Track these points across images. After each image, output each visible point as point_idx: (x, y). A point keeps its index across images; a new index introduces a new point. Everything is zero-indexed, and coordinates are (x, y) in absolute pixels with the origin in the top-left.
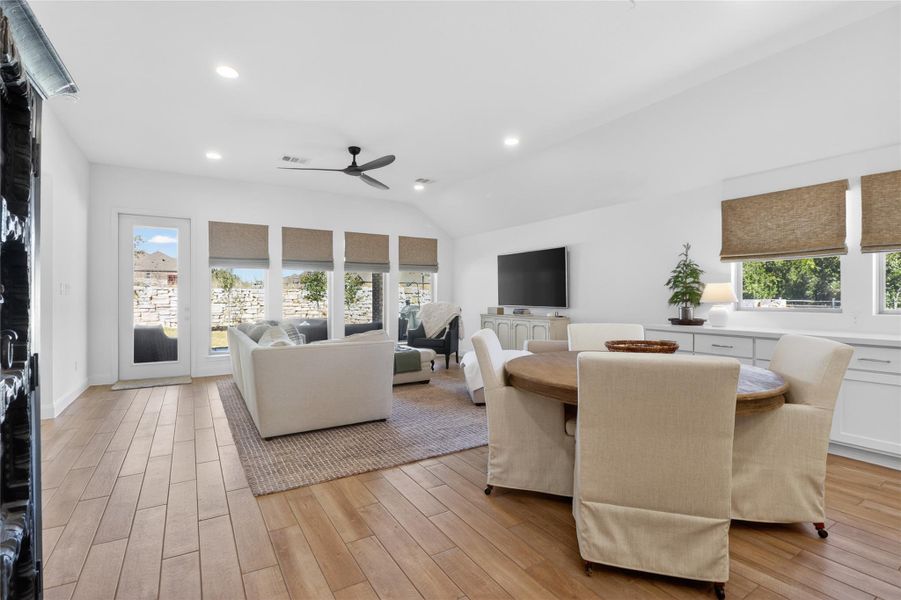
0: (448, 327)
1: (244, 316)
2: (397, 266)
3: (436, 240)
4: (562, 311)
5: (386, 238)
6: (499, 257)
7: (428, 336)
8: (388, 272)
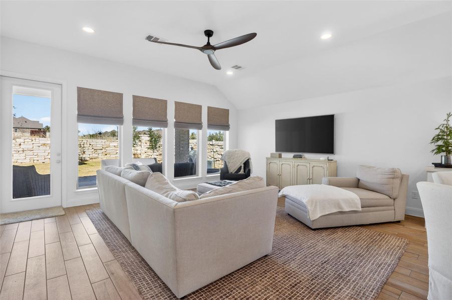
0: (243, 166)
1: (84, 156)
2: (207, 126)
3: (228, 110)
4: (331, 156)
5: (200, 107)
6: (276, 121)
7: (230, 172)
8: (201, 129)
